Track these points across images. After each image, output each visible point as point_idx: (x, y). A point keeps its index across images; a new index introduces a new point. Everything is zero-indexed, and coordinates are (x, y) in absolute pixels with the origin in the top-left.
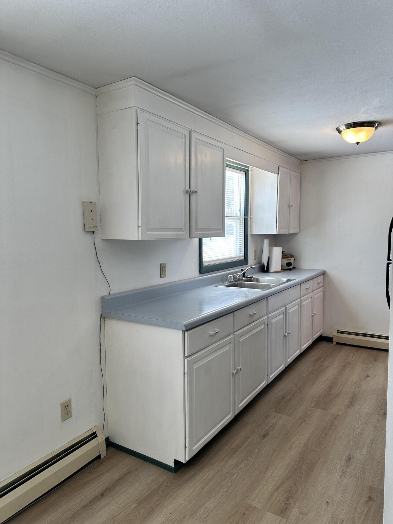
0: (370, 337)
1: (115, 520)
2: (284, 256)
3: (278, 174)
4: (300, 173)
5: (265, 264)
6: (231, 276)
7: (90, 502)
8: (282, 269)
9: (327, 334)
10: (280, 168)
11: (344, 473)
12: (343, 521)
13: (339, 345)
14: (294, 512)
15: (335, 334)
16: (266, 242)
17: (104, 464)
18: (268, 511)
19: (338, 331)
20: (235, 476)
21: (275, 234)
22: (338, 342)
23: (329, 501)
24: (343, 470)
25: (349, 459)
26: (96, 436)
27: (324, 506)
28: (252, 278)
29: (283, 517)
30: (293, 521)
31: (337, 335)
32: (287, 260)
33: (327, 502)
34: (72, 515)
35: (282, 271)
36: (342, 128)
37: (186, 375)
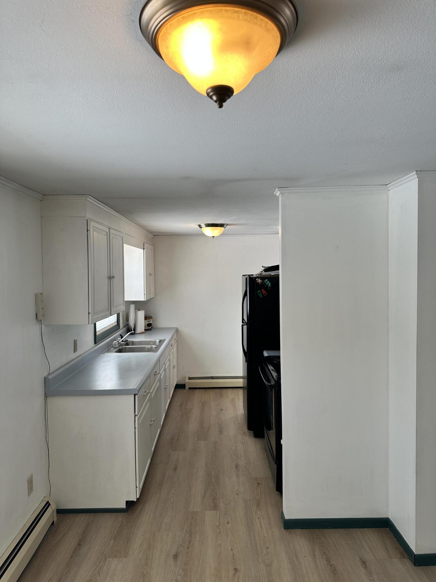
0: (213, 379)
1: (105, 555)
2: (146, 318)
3: (144, 249)
4: (154, 246)
5: (133, 327)
6: (117, 342)
7: (74, 552)
8: (145, 330)
9: (182, 383)
10: (145, 244)
11: (238, 475)
12: (250, 500)
13: (190, 390)
14: (222, 505)
15: (187, 380)
16: (132, 307)
17: (60, 527)
18: (206, 510)
19: (189, 378)
20: (172, 499)
21: (144, 300)
22: (190, 387)
23: (237, 493)
24: (237, 474)
25: (237, 466)
26: (50, 504)
27: (236, 496)
28: (128, 341)
29: (217, 510)
30: (223, 510)
31: (188, 382)
32: (148, 321)
33: (237, 494)
34: (66, 565)
35: (145, 331)
36: (203, 225)
37: (137, 430)
